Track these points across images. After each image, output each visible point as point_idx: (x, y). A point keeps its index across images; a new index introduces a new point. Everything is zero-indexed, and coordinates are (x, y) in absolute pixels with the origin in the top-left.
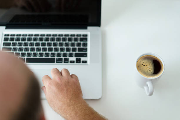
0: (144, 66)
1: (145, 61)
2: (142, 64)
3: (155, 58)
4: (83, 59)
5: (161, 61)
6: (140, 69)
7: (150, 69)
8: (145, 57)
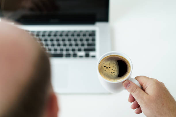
0: (107, 68)
1: (108, 63)
2: (105, 67)
3: (120, 57)
4: (91, 53)
5: (127, 61)
6: (103, 72)
7: (114, 72)
8: (108, 57)
